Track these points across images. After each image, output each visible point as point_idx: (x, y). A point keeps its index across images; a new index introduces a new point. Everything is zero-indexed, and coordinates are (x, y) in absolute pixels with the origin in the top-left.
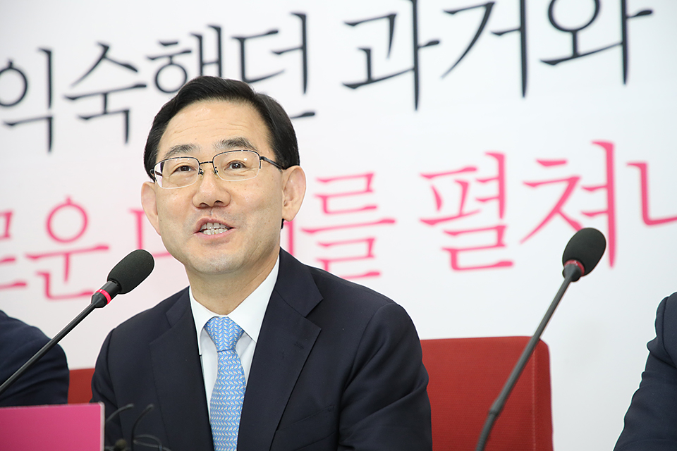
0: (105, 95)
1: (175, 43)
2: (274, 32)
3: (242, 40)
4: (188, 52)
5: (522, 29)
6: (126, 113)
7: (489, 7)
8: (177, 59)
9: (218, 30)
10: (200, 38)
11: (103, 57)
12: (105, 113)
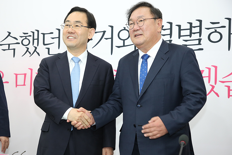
0: (9, 45)
1: (27, 33)
2: (52, 33)
3: (44, 34)
4: (30, 36)
5: (112, 38)
6: (14, 49)
7: (104, 32)
8: (27, 38)
9: (38, 31)
10: (33, 33)
11: (9, 35)
12: (9, 49)
